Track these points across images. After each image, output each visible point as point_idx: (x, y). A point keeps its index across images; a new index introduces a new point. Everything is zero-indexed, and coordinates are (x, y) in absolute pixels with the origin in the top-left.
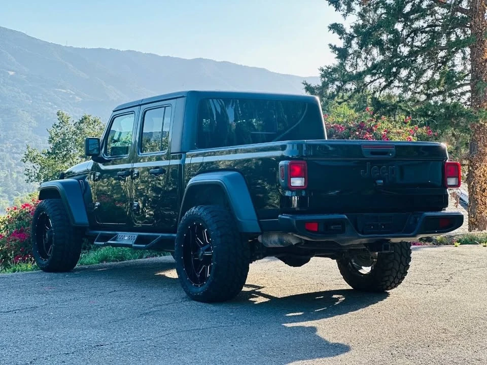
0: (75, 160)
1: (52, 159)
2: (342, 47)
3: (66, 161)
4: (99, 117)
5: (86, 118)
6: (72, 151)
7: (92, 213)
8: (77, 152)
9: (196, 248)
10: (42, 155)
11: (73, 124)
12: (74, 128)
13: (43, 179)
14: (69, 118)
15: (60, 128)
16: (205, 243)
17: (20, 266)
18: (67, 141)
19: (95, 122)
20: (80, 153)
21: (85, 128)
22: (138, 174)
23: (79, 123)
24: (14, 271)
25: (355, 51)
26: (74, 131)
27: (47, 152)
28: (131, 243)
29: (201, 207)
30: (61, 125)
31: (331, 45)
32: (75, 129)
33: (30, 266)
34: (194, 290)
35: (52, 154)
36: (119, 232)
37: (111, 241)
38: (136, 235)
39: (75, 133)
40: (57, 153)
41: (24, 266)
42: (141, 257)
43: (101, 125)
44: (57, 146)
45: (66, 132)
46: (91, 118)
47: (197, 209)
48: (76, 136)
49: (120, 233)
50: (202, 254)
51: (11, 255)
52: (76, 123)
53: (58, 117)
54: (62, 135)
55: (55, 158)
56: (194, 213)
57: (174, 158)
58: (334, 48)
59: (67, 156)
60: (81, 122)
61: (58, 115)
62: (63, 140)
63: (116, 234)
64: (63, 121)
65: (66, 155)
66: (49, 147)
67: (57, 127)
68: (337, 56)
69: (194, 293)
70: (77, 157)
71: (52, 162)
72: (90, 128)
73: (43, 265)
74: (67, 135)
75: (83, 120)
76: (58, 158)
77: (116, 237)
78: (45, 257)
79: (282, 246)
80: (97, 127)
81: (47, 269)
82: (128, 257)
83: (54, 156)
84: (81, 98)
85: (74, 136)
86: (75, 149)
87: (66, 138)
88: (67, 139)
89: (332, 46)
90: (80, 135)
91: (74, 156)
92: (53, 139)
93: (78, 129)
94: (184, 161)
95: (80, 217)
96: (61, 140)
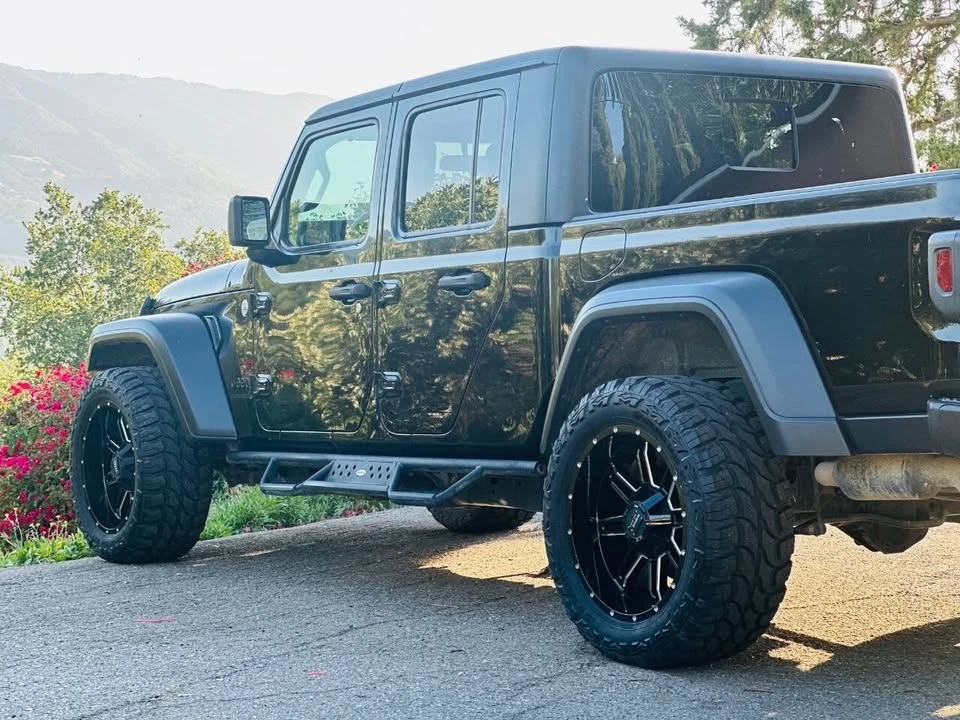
0: (85, 289)
1: (37, 286)
2: (708, 24)
3: (65, 291)
4: (137, 196)
5: (107, 198)
6: (79, 269)
7: (245, 405)
8: (89, 271)
9: (616, 505)
10: (14, 279)
11: (80, 210)
12: (81, 221)
13: (16, 331)
14: (72, 197)
15: (52, 219)
16: (647, 492)
17: (37, 547)
18: (68, 247)
19: (128, 205)
20: (96, 274)
21: (106, 219)
22: (398, 292)
23: (94, 209)
24: (22, 560)
25: (737, 34)
26: (84, 226)
27: (23, 271)
28: (383, 489)
29: (638, 381)
30: (55, 214)
31: (682, 19)
32: (84, 222)
33: (62, 543)
34: (618, 630)
35: (37, 277)
36: (336, 457)
37: (313, 479)
38: (394, 463)
39: (83, 231)
40: (47, 273)
41: (46, 546)
42: (330, 514)
43: (143, 211)
44: (46, 259)
45: (65, 227)
46: (120, 197)
47: (622, 388)
48: (89, 236)
49: (339, 460)
50: (641, 523)
51: (12, 517)
52: (87, 208)
53: (48, 196)
54: (57, 235)
55: (42, 284)
56: (616, 399)
57: (522, 241)
58: (691, 27)
59: (69, 280)
60: (99, 205)
61: (47, 191)
62: (60, 245)
63: (328, 462)
64: (58, 205)
65: (65, 277)
66: (27, 262)
67: (46, 217)
68: (695, 44)
69: (617, 641)
70: (91, 283)
71: (35, 293)
72: (117, 218)
73: (105, 544)
74: (67, 234)
75: (101, 201)
76: (49, 285)
77: (327, 472)
78: (110, 522)
79: (917, 498)
80: (132, 217)
81: (118, 556)
82: (302, 515)
83: (41, 280)
84: (63, 172)
85: (82, 238)
86: (87, 265)
87: (66, 241)
88: (70, 243)
89: (686, 22)
90: (96, 234)
91: (84, 279)
92: (36, 243)
93: (91, 222)
94: (556, 249)
95: (212, 416)
96: (54, 247)
